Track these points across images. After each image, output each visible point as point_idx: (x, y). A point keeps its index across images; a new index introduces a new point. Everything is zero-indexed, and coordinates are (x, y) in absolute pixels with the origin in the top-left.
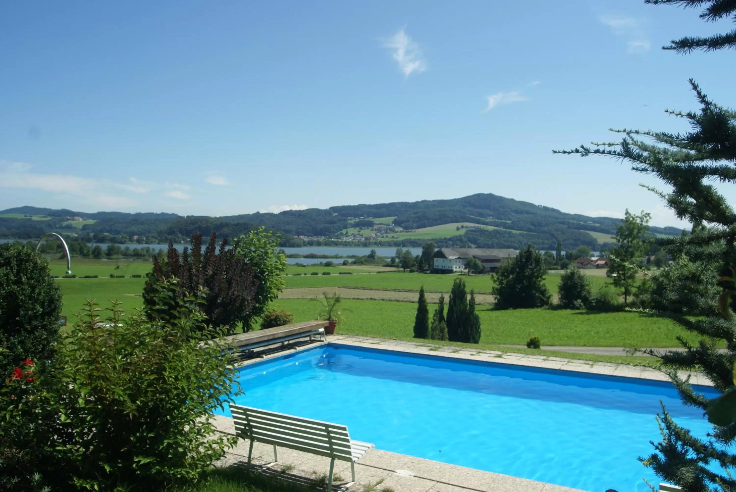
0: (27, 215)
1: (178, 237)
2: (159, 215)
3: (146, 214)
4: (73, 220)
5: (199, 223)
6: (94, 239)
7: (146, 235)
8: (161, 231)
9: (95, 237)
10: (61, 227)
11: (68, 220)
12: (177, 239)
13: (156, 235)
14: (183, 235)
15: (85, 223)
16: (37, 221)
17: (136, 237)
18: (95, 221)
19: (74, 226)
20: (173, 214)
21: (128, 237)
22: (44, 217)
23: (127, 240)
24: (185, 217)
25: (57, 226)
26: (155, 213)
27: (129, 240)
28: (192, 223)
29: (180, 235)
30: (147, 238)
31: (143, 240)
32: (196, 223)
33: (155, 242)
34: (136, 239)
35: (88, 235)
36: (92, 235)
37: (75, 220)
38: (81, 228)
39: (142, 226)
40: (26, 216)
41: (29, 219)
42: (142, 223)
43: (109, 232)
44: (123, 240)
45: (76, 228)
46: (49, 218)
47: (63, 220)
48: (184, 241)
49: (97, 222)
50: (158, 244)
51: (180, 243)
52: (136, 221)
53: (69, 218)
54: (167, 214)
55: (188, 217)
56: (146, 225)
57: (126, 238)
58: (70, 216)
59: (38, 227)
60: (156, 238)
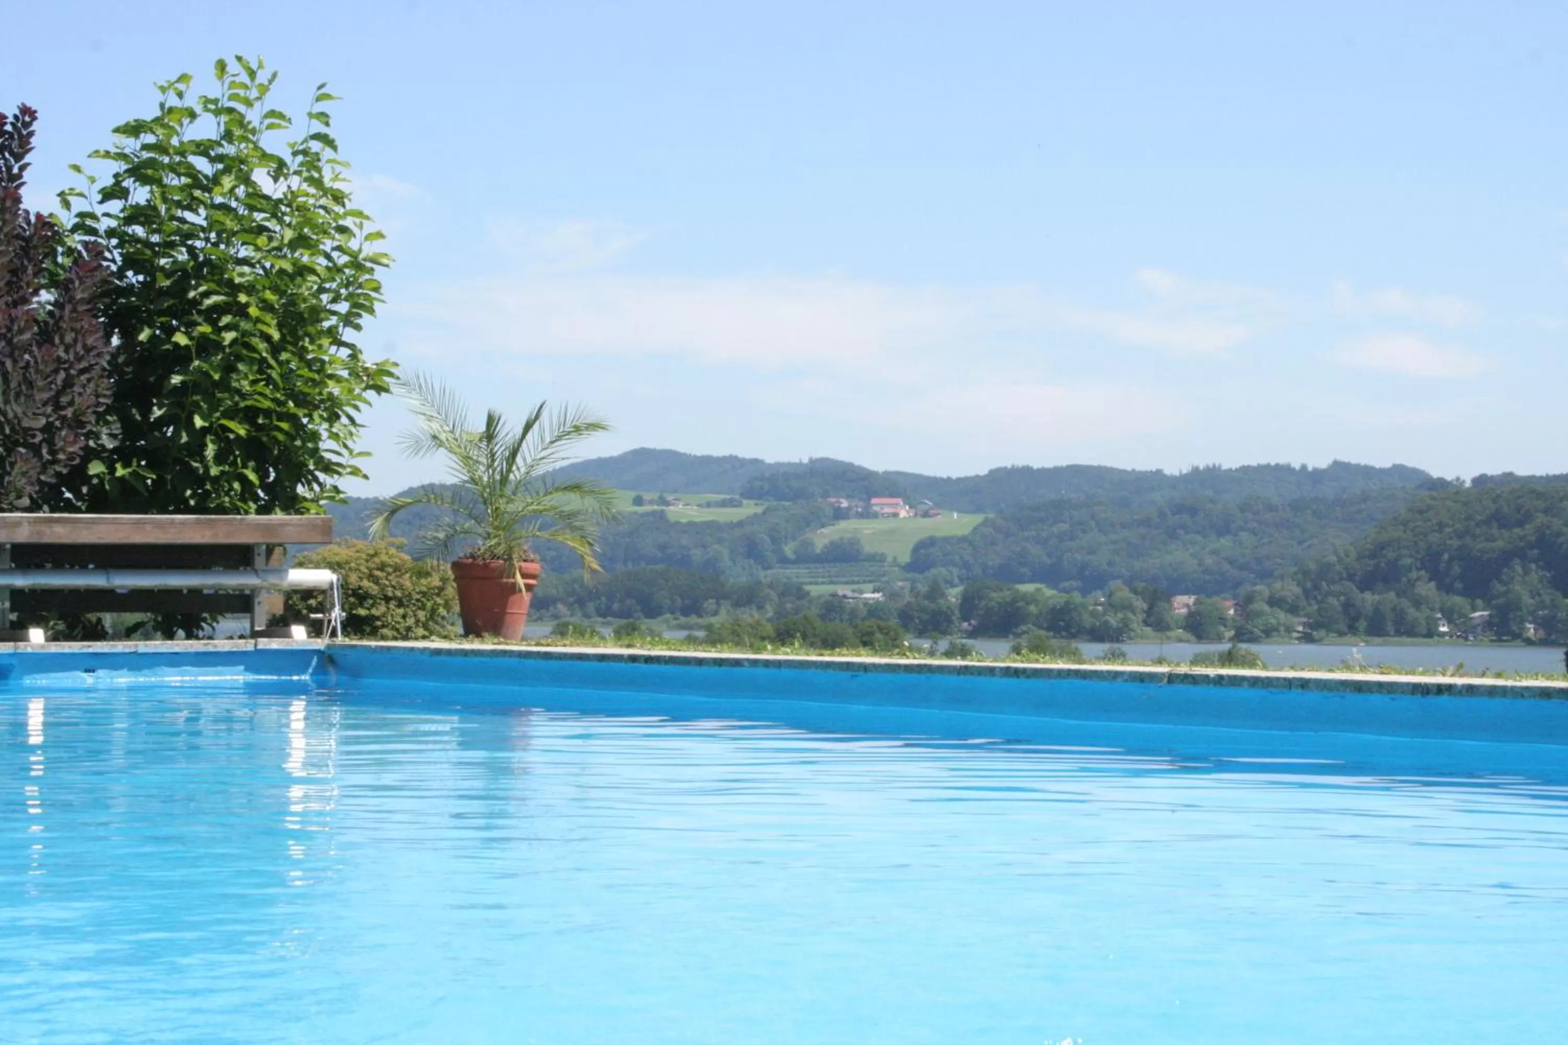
0: (647, 496)
1: (1417, 603)
2: (1317, 476)
3: (1245, 470)
4: (867, 514)
5: (1540, 518)
6: (965, 618)
7: (1242, 591)
8: (1324, 570)
9: (968, 605)
10: (805, 558)
11: (839, 515)
12: (1412, 613)
13: (1291, 590)
14: (1445, 587)
15: (924, 535)
16: (692, 527)
17: (1182, 603)
18: (978, 518)
19: (868, 548)
20: (1399, 470)
21: (1140, 604)
22: (723, 504)
23: (1136, 622)
24: (1468, 484)
25: (789, 550)
26: (1297, 465)
27: (1146, 623)
28: (1498, 519)
29: (1427, 588)
30: (1244, 605)
31: (1223, 620)
32: (1524, 518)
33: (1289, 630)
34: (1184, 611)
35: (935, 592)
36: (954, 595)
37: (876, 516)
38: (905, 558)
39: (1225, 542)
40: (638, 501)
41: (653, 513)
42: (1224, 529)
43: (1051, 575)
44: (1113, 620)
45: (877, 559)
46: (749, 509)
47: (817, 519)
48: (1450, 621)
49: (985, 523)
50: (1307, 638)
51: (1431, 633)
52: (1193, 511)
53: (845, 504)
54: (1367, 471)
55: (1480, 481)
56: (1244, 535)
57: (1127, 607)
58: (848, 497)
59: (697, 554)
60: (1293, 610)
